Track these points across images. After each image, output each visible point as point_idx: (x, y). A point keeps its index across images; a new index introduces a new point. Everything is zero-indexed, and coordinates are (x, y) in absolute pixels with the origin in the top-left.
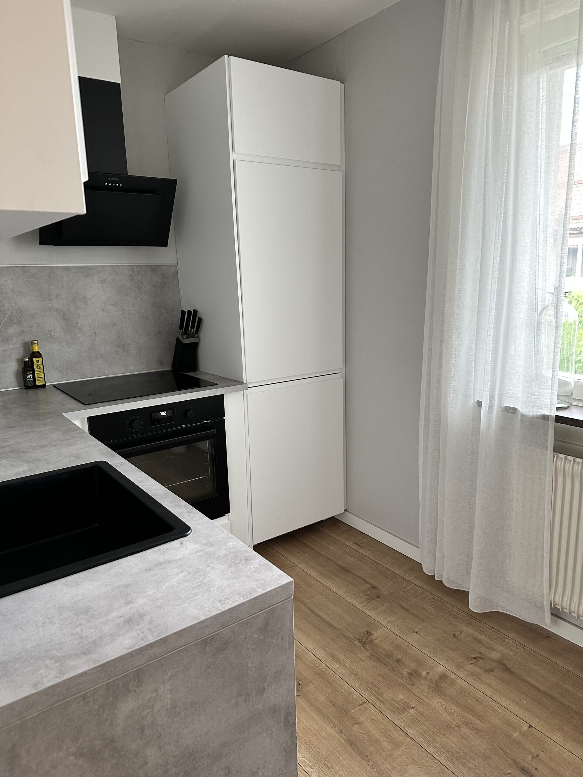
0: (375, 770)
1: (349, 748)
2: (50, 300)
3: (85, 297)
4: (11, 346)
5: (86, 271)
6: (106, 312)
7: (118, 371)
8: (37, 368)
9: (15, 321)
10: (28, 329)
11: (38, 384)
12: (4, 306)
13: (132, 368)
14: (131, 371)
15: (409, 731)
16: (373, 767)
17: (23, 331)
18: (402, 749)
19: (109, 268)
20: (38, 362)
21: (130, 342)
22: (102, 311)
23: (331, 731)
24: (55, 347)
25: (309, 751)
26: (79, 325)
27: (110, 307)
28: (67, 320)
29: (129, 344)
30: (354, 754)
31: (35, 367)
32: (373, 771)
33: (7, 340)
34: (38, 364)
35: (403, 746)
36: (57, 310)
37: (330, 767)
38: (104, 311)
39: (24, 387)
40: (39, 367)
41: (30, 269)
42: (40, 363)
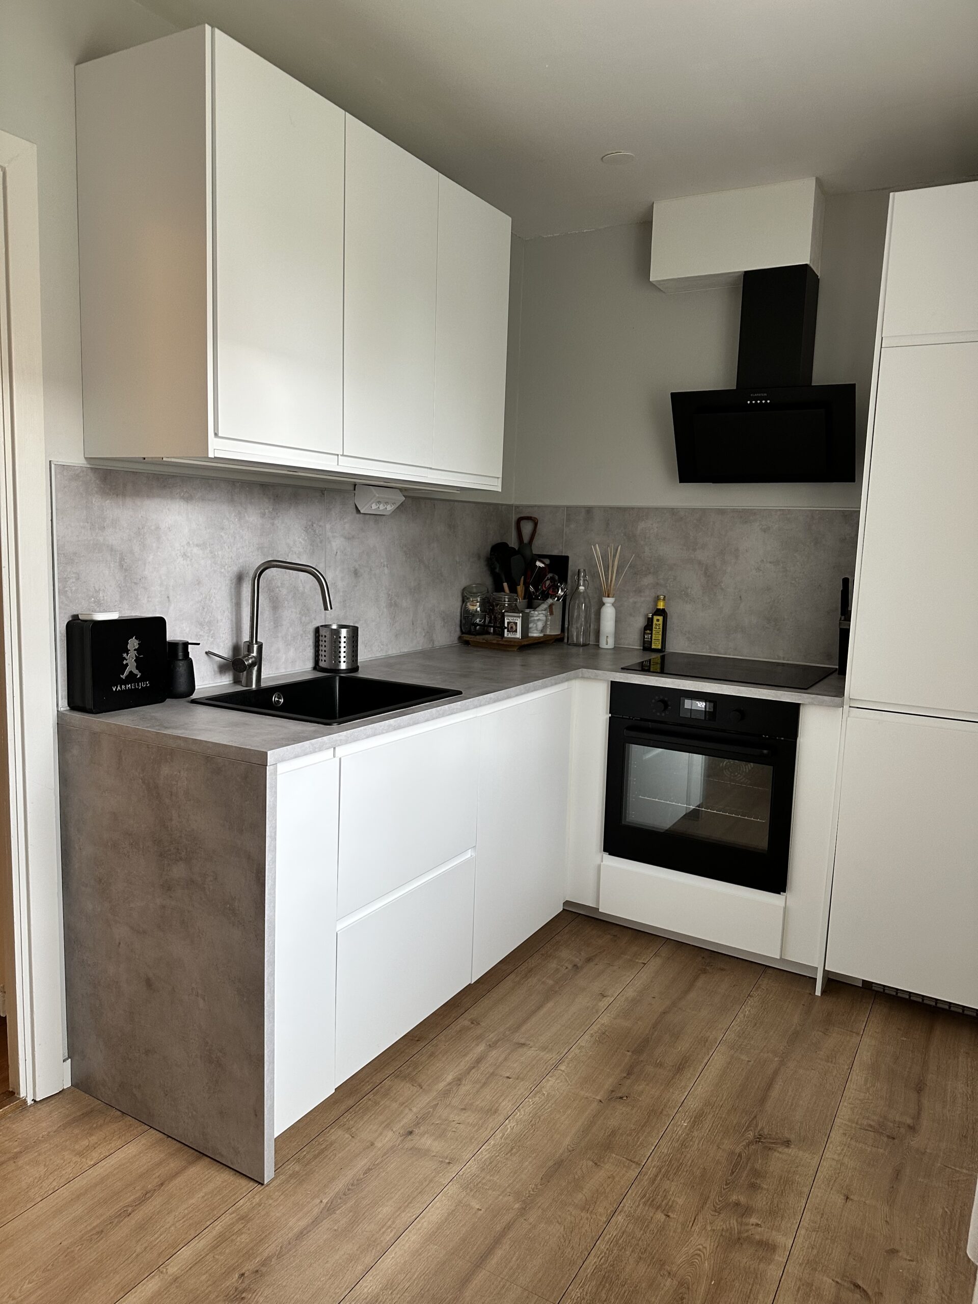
0: (532, 1192)
1: (550, 1163)
2: (694, 550)
3: (737, 550)
4: (643, 599)
5: (745, 516)
6: (761, 572)
7: (760, 654)
8: (656, 628)
9: (652, 570)
10: (662, 582)
11: (653, 647)
12: (644, 552)
13: (781, 654)
14: (779, 658)
15: (620, 1218)
16: (535, 1190)
17: (658, 584)
18: (582, 1214)
19: (779, 513)
20: (658, 620)
21: (786, 617)
22: (756, 570)
23: (567, 1141)
24: (688, 607)
25: (524, 1130)
26: (722, 585)
27: (768, 565)
28: (709, 576)
29: (784, 620)
30: (544, 1170)
31: (654, 626)
32: (529, 1192)
33: (640, 591)
34: (658, 623)
35: (588, 1214)
36: (700, 563)
37: (512, 1152)
38: (758, 569)
39: (642, 648)
40: (658, 628)
41: (679, 511)
42: (661, 622)
